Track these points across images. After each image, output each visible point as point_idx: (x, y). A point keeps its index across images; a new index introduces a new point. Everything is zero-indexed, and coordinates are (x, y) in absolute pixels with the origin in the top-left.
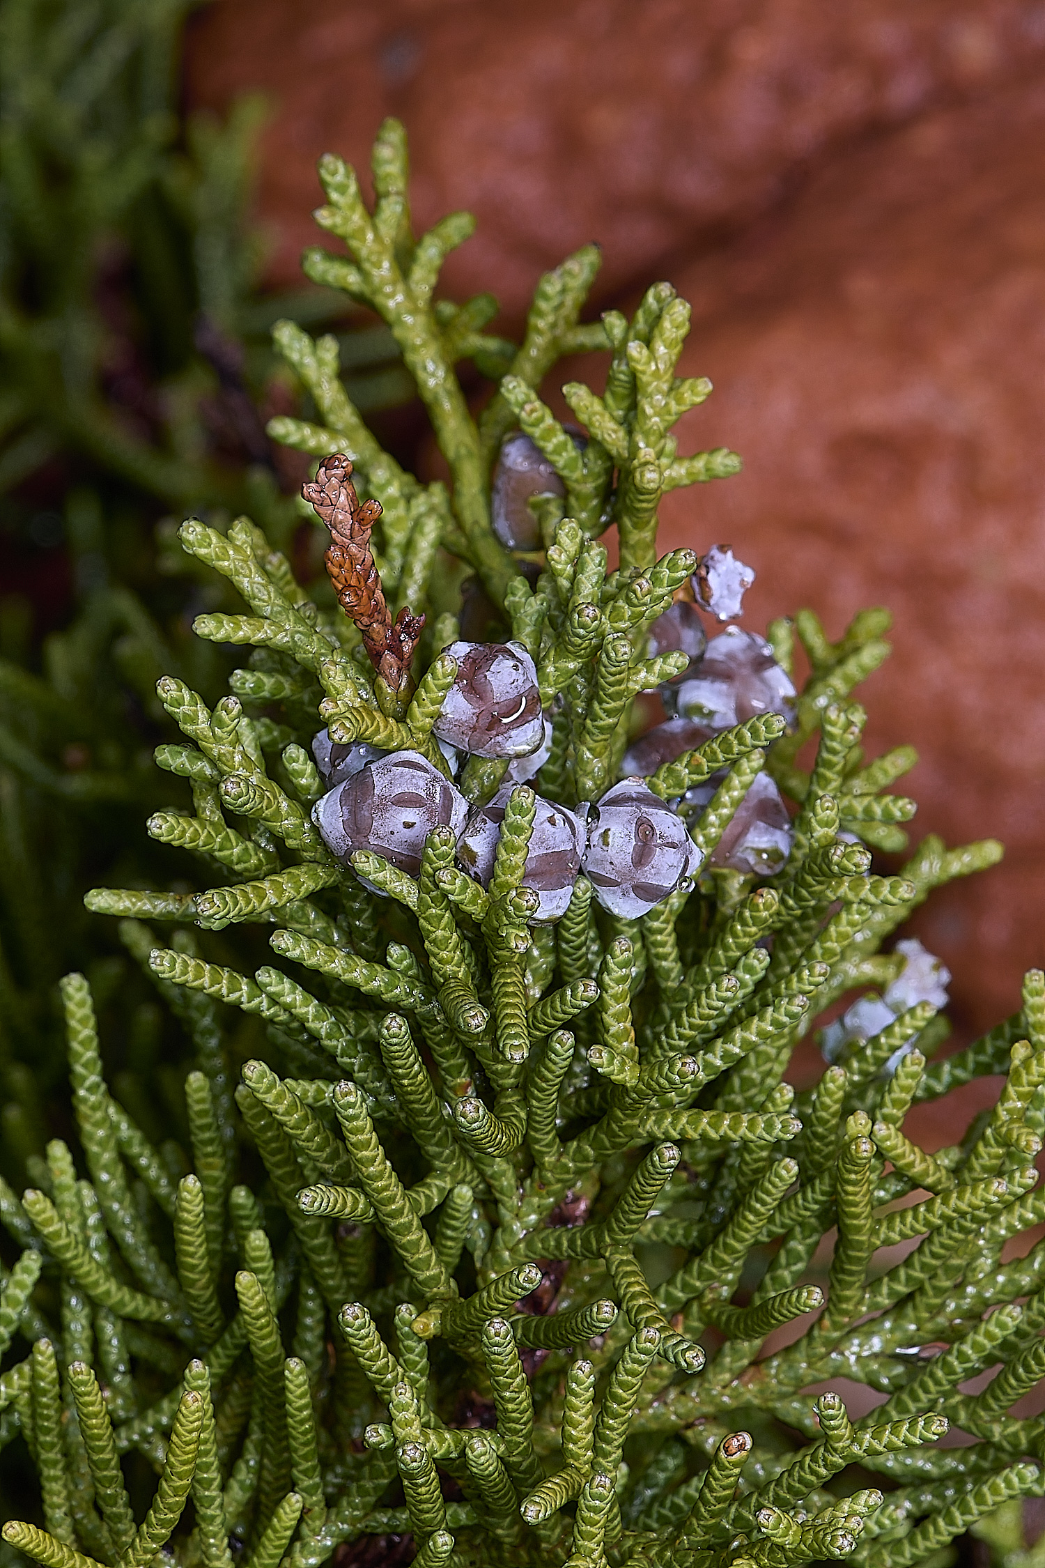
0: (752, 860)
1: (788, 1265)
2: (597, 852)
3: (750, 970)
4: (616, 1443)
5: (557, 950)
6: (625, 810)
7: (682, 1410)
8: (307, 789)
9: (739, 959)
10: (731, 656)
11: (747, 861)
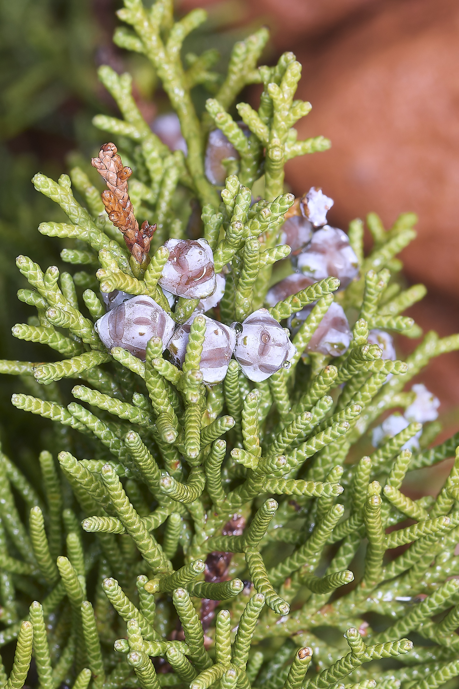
0: (329, 348)
1: (344, 555)
2: (241, 348)
3: (322, 407)
4: (245, 650)
5: (224, 395)
6: (256, 327)
7: (290, 627)
8: (96, 313)
9: (317, 401)
10: (325, 242)
11: (326, 349)
